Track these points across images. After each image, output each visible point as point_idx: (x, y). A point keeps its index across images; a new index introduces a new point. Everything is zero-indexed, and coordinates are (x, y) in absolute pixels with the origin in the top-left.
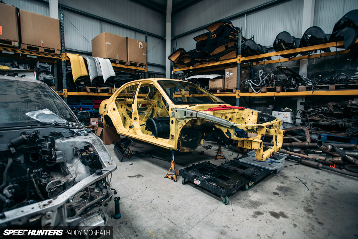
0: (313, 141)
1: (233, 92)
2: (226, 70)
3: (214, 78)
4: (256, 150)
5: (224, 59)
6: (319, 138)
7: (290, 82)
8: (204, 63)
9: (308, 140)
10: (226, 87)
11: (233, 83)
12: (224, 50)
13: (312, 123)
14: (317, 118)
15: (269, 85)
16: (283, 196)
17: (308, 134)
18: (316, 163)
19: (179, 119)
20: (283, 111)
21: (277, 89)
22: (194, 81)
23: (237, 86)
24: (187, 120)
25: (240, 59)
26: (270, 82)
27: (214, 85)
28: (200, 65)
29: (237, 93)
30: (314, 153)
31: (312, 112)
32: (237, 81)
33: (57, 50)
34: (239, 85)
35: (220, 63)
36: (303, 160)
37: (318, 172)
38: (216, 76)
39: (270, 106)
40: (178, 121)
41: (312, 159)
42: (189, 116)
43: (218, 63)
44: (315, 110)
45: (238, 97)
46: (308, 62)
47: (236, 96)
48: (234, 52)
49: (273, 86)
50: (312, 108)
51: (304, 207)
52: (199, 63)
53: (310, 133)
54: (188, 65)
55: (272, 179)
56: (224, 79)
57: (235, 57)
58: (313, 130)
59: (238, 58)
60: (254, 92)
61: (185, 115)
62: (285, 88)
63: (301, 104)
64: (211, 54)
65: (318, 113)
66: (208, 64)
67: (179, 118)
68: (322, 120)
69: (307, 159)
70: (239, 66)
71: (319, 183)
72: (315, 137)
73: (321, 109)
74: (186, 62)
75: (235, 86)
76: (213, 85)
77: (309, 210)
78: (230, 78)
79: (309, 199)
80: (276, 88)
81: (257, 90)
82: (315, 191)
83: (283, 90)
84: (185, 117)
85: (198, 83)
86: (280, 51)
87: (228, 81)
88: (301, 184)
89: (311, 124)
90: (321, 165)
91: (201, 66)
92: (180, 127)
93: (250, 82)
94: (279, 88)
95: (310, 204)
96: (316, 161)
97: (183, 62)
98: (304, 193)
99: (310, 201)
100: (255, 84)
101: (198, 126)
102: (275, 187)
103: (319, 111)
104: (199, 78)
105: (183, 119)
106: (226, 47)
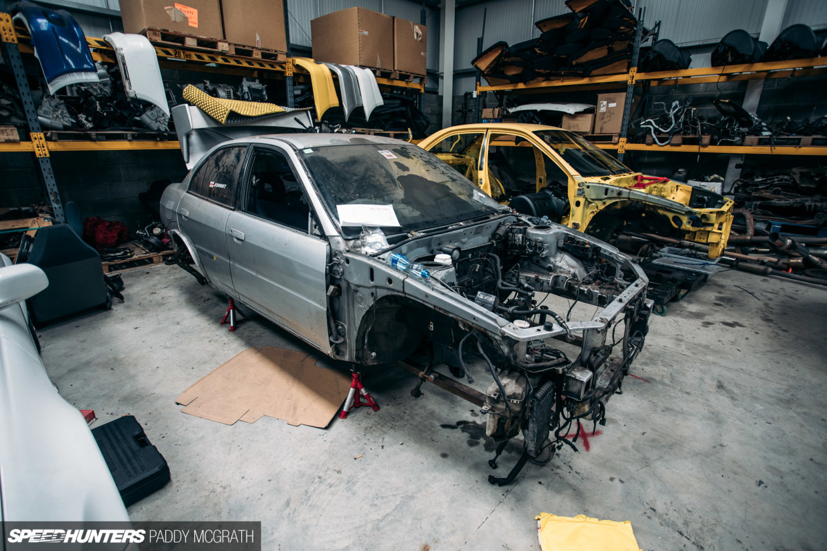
0: (757, 232)
1: (613, 142)
2: (600, 96)
3: (576, 113)
4: (713, 243)
5: (600, 73)
6: (768, 228)
7: (729, 127)
8: (553, 78)
9: (751, 231)
10: (597, 131)
11: (614, 125)
12: (604, 55)
13: (758, 203)
14: (768, 194)
15: (689, 132)
16: (728, 307)
17: (751, 222)
18: (762, 268)
19: (592, 199)
20: (707, 181)
21: (703, 140)
22: (529, 115)
23: (622, 130)
24: (609, 202)
25: (633, 76)
26: (690, 125)
27: (574, 127)
28: (544, 81)
29: (620, 144)
30: (756, 252)
31: (761, 183)
32: (623, 120)
33: (282, 53)
34: (625, 128)
35: (590, 80)
36: (741, 263)
37: (765, 280)
38: (580, 108)
39: (679, 170)
40: (590, 203)
41: (757, 262)
42: (615, 195)
43: (585, 81)
44: (766, 180)
45: (621, 151)
46: (764, 85)
47: (617, 150)
48: (625, 62)
49: (695, 133)
50: (762, 177)
51: (761, 317)
52: (541, 78)
53: (754, 220)
54: (515, 80)
55: (703, 288)
56: (595, 116)
57: (626, 71)
58: (758, 215)
59: (631, 74)
60: (655, 143)
61: (606, 194)
62: (716, 137)
63: (738, 166)
64: (574, 63)
65: (772, 185)
66: (563, 82)
67: (593, 197)
68: (777, 198)
69: (745, 260)
70: (631, 90)
71: (770, 292)
72: (762, 227)
73: (777, 178)
74: (512, 72)
75: (618, 131)
76: (571, 125)
77: (767, 320)
78: (609, 114)
79: (765, 310)
80: (702, 138)
81: (662, 140)
82: (769, 302)
83: (713, 143)
84: (606, 196)
85: (538, 120)
86: (720, 66)
87: (602, 119)
88: (746, 293)
89: (756, 205)
90: (770, 270)
91: (544, 84)
92: (593, 212)
93: (650, 123)
94: (706, 139)
95: (766, 314)
96: (763, 263)
97: (503, 73)
98: (754, 303)
99: (765, 312)
100: (660, 129)
101: (617, 209)
102: (713, 298)
103: (775, 181)
104: (542, 111)
105: (601, 200)
106: (610, 50)
